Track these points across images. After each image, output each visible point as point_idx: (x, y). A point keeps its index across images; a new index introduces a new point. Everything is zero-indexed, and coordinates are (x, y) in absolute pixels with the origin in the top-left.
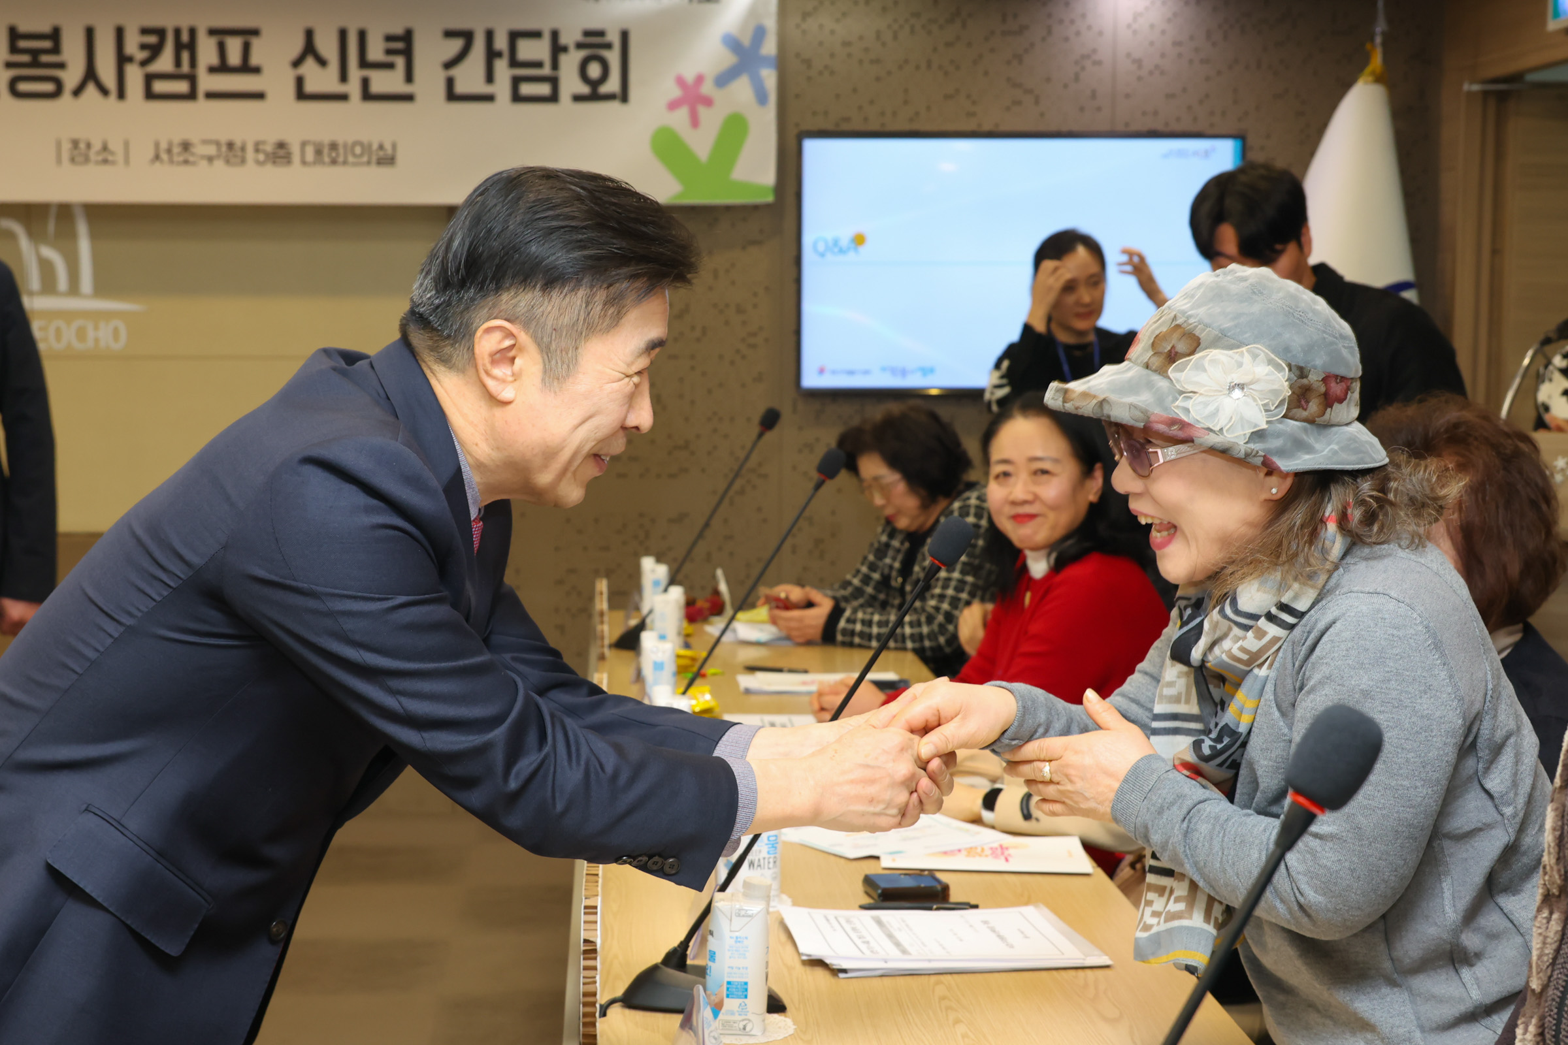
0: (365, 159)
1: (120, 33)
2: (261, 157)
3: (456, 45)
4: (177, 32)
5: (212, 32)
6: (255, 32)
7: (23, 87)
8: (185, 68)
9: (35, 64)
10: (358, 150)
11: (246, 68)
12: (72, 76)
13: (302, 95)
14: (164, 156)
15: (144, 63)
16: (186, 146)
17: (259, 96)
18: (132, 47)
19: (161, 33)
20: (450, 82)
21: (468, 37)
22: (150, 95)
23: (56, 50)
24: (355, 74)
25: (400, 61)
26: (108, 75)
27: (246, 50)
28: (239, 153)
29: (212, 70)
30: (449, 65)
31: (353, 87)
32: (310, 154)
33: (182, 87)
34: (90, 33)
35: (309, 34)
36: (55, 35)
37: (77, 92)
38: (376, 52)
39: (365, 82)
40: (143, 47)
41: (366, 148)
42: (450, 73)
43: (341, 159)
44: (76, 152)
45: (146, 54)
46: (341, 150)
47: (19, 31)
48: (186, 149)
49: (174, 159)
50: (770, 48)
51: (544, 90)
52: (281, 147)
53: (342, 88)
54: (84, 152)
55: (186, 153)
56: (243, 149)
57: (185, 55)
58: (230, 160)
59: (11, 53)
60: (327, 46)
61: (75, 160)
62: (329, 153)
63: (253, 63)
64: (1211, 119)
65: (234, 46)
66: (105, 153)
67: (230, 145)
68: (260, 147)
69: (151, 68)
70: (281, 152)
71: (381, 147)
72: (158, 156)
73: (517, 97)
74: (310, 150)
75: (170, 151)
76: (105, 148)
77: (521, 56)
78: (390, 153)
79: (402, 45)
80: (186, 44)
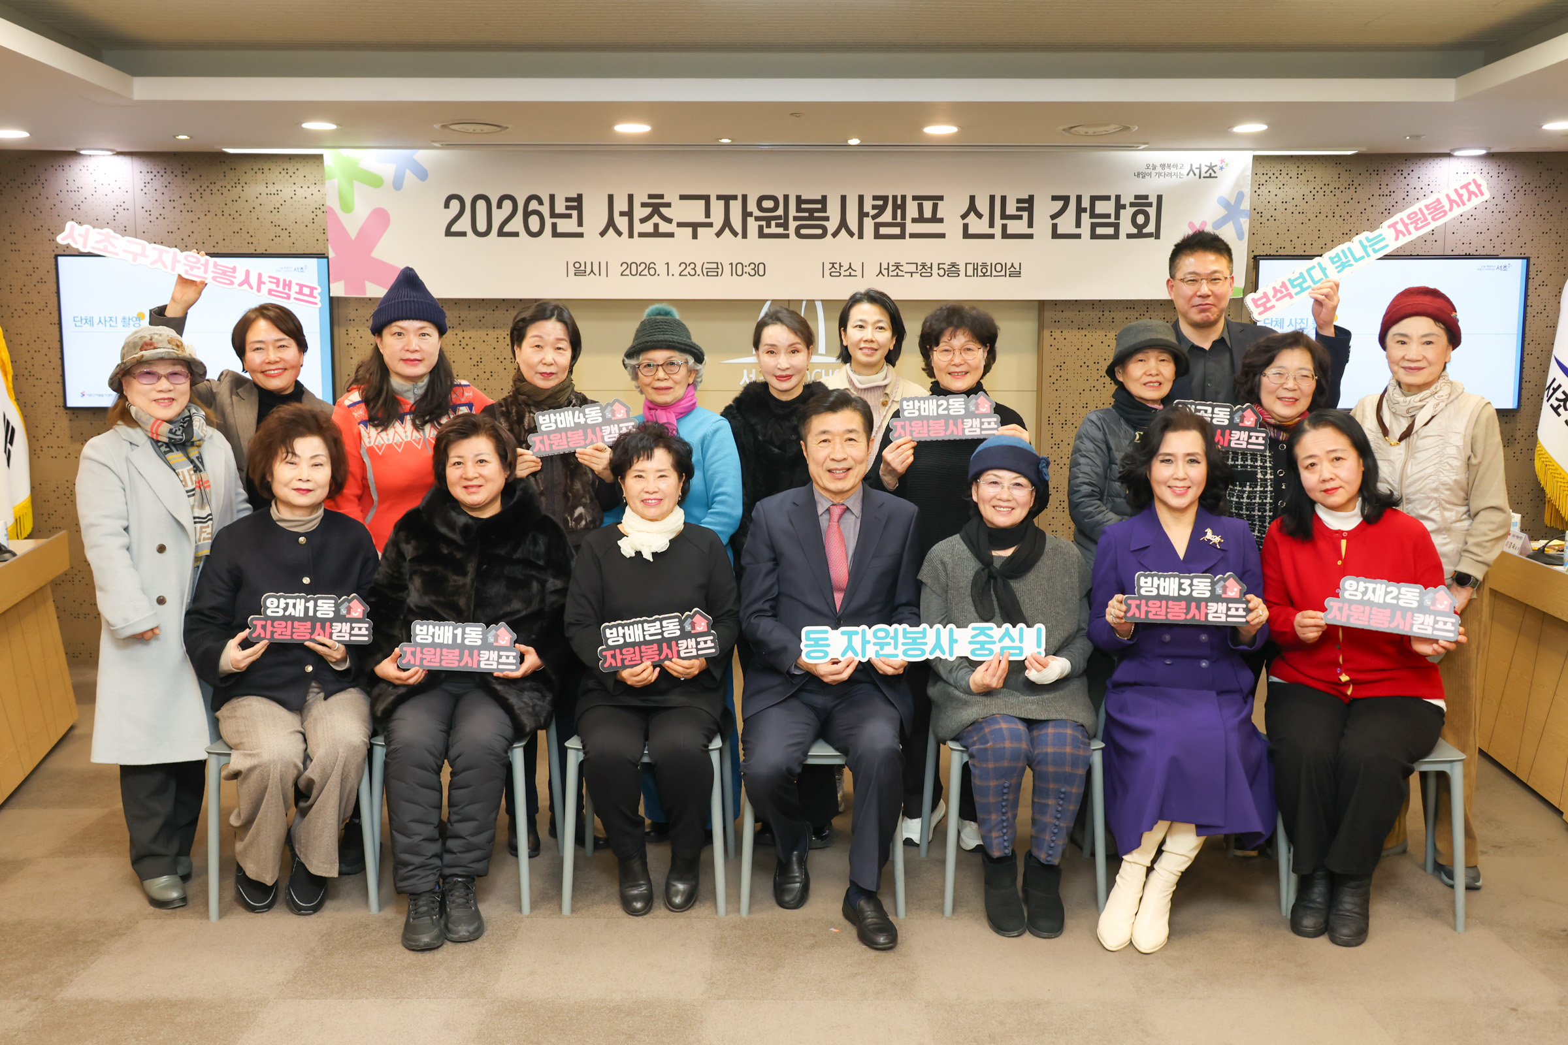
0: (1003, 273)
1: (861, 198)
2: (941, 272)
3: (1060, 204)
4: (895, 198)
5: (915, 198)
6: (941, 198)
7: (803, 231)
8: (899, 220)
9: (811, 218)
10: (999, 268)
11: (935, 219)
12: (832, 226)
13: (966, 235)
14: (885, 272)
15: (874, 217)
16: (898, 266)
17: (942, 236)
18: (867, 208)
19: (885, 199)
20: (1055, 226)
21: (1066, 199)
22: (877, 236)
23: (824, 210)
24: (998, 222)
25: (1025, 214)
26: (853, 223)
27: (935, 207)
28: (929, 270)
29: (914, 220)
30: (1053, 217)
31: (997, 231)
32: (970, 272)
33: (897, 231)
34: (843, 198)
35: (972, 198)
36: (823, 200)
37: (835, 235)
38: (1011, 209)
39: (1004, 227)
40: (874, 207)
41: (1004, 266)
42: (1055, 221)
43: (989, 273)
44: (833, 270)
45: (876, 211)
46: (989, 268)
47: (803, 198)
48: (897, 267)
49: (891, 274)
50: (1246, 205)
51: (1111, 231)
52: (953, 266)
53: (991, 231)
54: (838, 270)
55: (897, 270)
56: (931, 268)
57: (899, 211)
58: (923, 274)
59: (797, 212)
60: (983, 206)
61: (832, 274)
62: (981, 270)
63: (939, 216)
64: (1504, 247)
65: (928, 206)
66: (850, 270)
67: (924, 265)
68: (941, 266)
69: (878, 220)
70: (953, 269)
71: (1012, 266)
72: (881, 272)
73: (1094, 236)
74: (970, 268)
75: (888, 269)
76: (850, 267)
77: (1097, 211)
78: (1018, 270)
79: (1027, 205)
80: (900, 206)
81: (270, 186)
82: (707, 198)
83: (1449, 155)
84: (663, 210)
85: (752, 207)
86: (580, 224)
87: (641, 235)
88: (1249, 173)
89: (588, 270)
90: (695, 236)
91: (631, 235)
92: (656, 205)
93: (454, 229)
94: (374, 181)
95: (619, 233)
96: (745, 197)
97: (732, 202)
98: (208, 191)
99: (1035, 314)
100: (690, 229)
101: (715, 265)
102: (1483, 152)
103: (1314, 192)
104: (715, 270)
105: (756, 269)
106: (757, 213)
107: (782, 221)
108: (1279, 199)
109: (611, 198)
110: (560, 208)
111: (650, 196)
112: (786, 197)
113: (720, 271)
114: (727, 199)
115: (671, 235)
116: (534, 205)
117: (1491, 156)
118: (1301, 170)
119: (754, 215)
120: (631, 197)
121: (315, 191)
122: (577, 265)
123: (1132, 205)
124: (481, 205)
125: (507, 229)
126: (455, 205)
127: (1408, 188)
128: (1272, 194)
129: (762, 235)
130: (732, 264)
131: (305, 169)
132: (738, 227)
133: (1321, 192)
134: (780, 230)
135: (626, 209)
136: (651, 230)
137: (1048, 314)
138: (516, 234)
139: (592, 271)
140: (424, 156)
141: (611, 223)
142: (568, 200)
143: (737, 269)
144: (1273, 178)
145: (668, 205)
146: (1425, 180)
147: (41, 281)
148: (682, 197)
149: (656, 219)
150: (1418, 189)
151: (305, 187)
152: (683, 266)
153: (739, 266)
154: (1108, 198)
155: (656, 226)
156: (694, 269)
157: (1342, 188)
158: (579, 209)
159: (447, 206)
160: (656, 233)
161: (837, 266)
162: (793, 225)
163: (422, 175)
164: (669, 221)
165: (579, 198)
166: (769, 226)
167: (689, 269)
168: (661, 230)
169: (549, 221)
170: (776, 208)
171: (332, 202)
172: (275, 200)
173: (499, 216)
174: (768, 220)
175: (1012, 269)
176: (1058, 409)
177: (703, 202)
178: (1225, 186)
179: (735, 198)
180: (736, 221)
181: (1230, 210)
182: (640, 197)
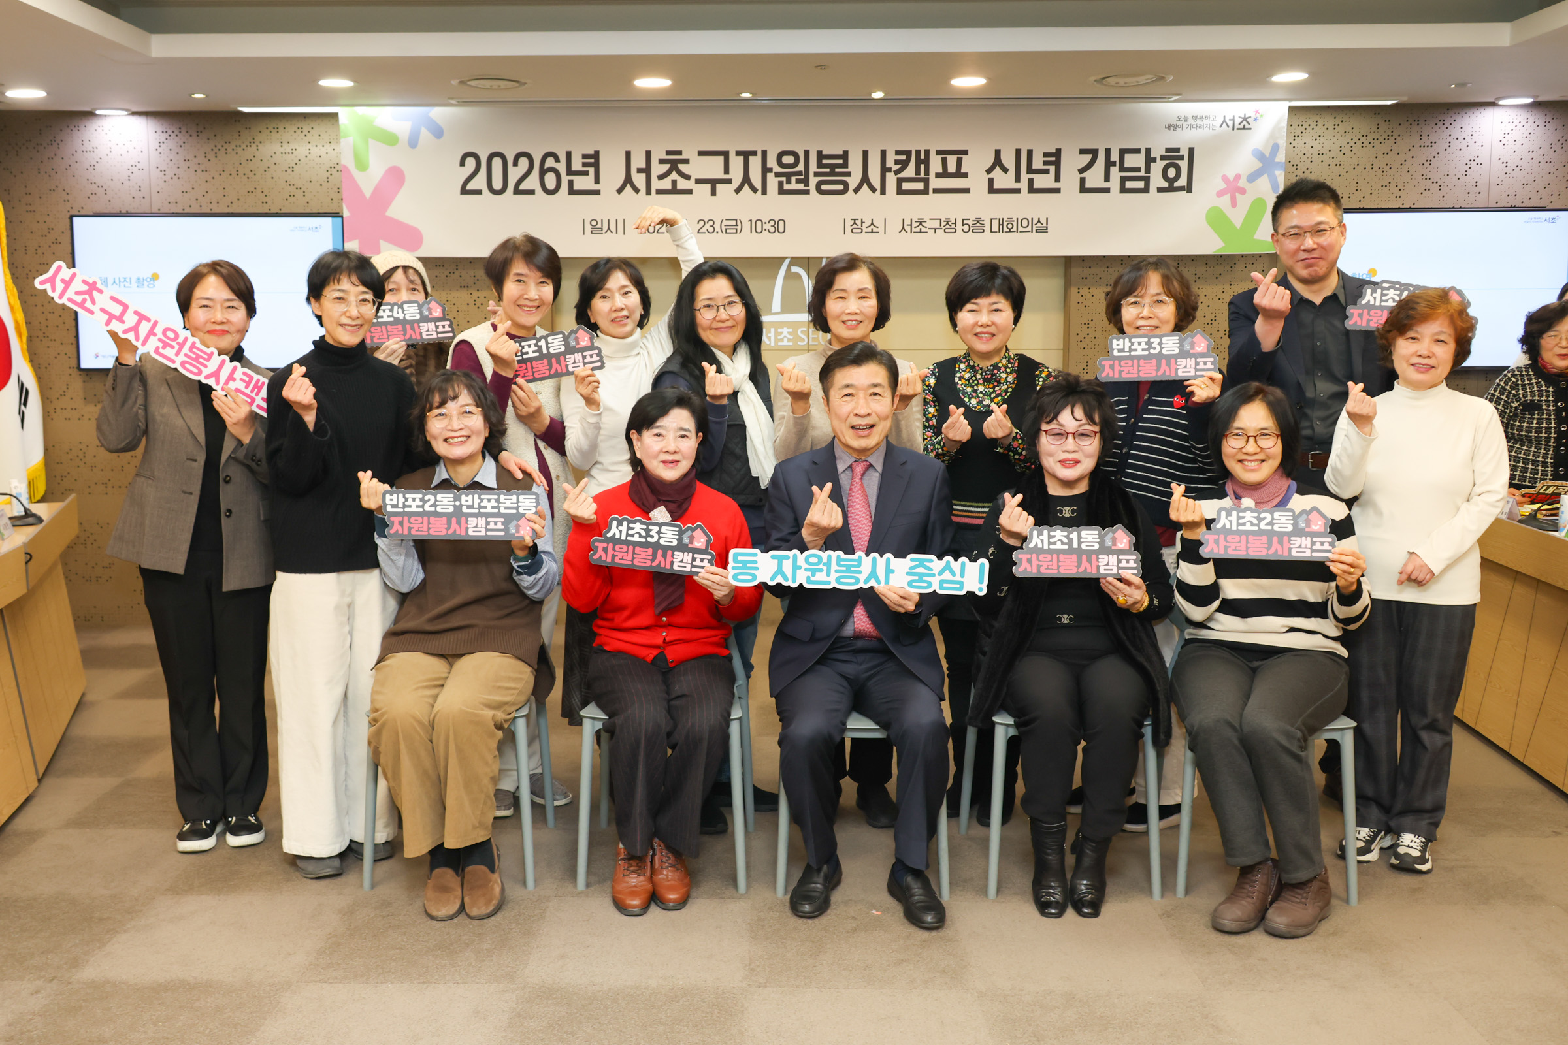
0: (1029, 228)
1: (883, 153)
2: (966, 228)
3: (1088, 157)
4: (918, 152)
5: (939, 153)
6: (965, 152)
7: (824, 187)
8: (922, 175)
9: (833, 173)
10: (1025, 223)
11: (959, 174)
12: (853, 181)
13: (992, 190)
14: (908, 228)
16: (921, 222)
17: (967, 191)
18: (890, 163)
19: (908, 153)
20: (1083, 181)
22: (900, 191)
23: (845, 165)
24: (1025, 177)
25: (1052, 168)
26: (875, 179)
27: (959, 163)
28: (953, 226)
29: (938, 175)
30: (1081, 171)
31: (1023, 185)
32: (995, 228)
33: (920, 186)
34: (865, 154)
35: (998, 152)
36: (845, 156)
37: (856, 190)
38: (1038, 163)
39: (1031, 181)
40: (897, 162)
41: (1030, 222)
42: (1083, 175)
43: (1015, 229)
44: (855, 226)
45: (899, 166)
46: (1015, 223)
47: (824, 153)
48: (921, 224)
49: (914, 230)
50: (1281, 157)
51: (1140, 185)
52: (978, 222)
53: (1017, 186)
54: (860, 226)
55: (921, 226)
56: (955, 224)
57: (922, 166)
58: (947, 230)
59: (818, 167)
60: (1008, 160)
61: (854, 231)
62: (1007, 226)
63: (963, 171)
64: (1552, 199)
65: (952, 161)
66: (872, 226)
67: (948, 221)
68: (965, 222)
69: (901, 175)
70: (978, 225)
71: (1039, 221)
72: (903, 228)
73: (1123, 190)
74: (995, 223)
75: (911, 225)
76: (872, 224)
77: (1127, 165)
78: (1045, 225)
79: (1054, 159)
80: (923, 160)
81: (285, 145)
82: (725, 154)
83: (1493, 104)
84: (681, 167)
85: (772, 162)
86: (597, 181)
87: (659, 192)
88: (1284, 124)
89: (605, 228)
90: (713, 193)
91: (649, 193)
92: (674, 161)
93: (470, 187)
94: (389, 139)
95: (637, 190)
96: (764, 153)
97: (751, 158)
98: (223, 150)
99: (1061, 271)
100: (708, 186)
101: (734, 223)
102: (1530, 100)
103: (1352, 143)
104: (733, 227)
105: (776, 226)
106: (777, 169)
107: (803, 177)
108: (1315, 151)
109: (628, 154)
110: (577, 165)
111: (669, 153)
112: (807, 153)
113: (739, 228)
114: (746, 155)
115: (689, 192)
116: (550, 162)
117: (1537, 105)
118: (1338, 121)
119: (774, 171)
120: (648, 154)
121: (330, 150)
122: (594, 223)
123: (1163, 158)
124: (497, 163)
125: (522, 187)
126: (470, 162)
127: (1450, 139)
128: (1308, 146)
129: (782, 191)
130: (751, 221)
131: (319, 128)
132: (758, 184)
133: (1359, 143)
134: (801, 186)
135: (643, 165)
136: (669, 186)
137: (1075, 271)
138: (532, 192)
139: (609, 229)
140: (438, 113)
141: (628, 180)
142: (584, 157)
143: (757, 226)
144: (1309, 129)
145: (686, 161)
146: (1468, 130)
147: (57, 242)
148: (701, 153)
149: (674, 176)
150: (1461, 139)
151: (320, 146)
152: (702, 223)
153: (759, 223)
154: (1137, 151)
155: (674, 182)
156: (712, 226)
157: (1381, 139)
158: (596, 165)
159: (462, 163)
160: (674, 190)
161: (859, 222)
162: (813, 181)
163: (438, 132)
164: (688, 177)
165: (596, 155)
166: (789, 182)
167: (707, 226)
168: (679, 187)
169: (565, 179)
170: (796, 164)
171: (347, 161)
172: (290, 160)
173: (514, 174)
174: (788, 176)
175: (1039, 225)
176: (1086, 368)
177: (721, 158)
178: (1258, 138)
179: (754, 153)
180: (756, 177)
181: (1265, 161)
182: (658, 154)
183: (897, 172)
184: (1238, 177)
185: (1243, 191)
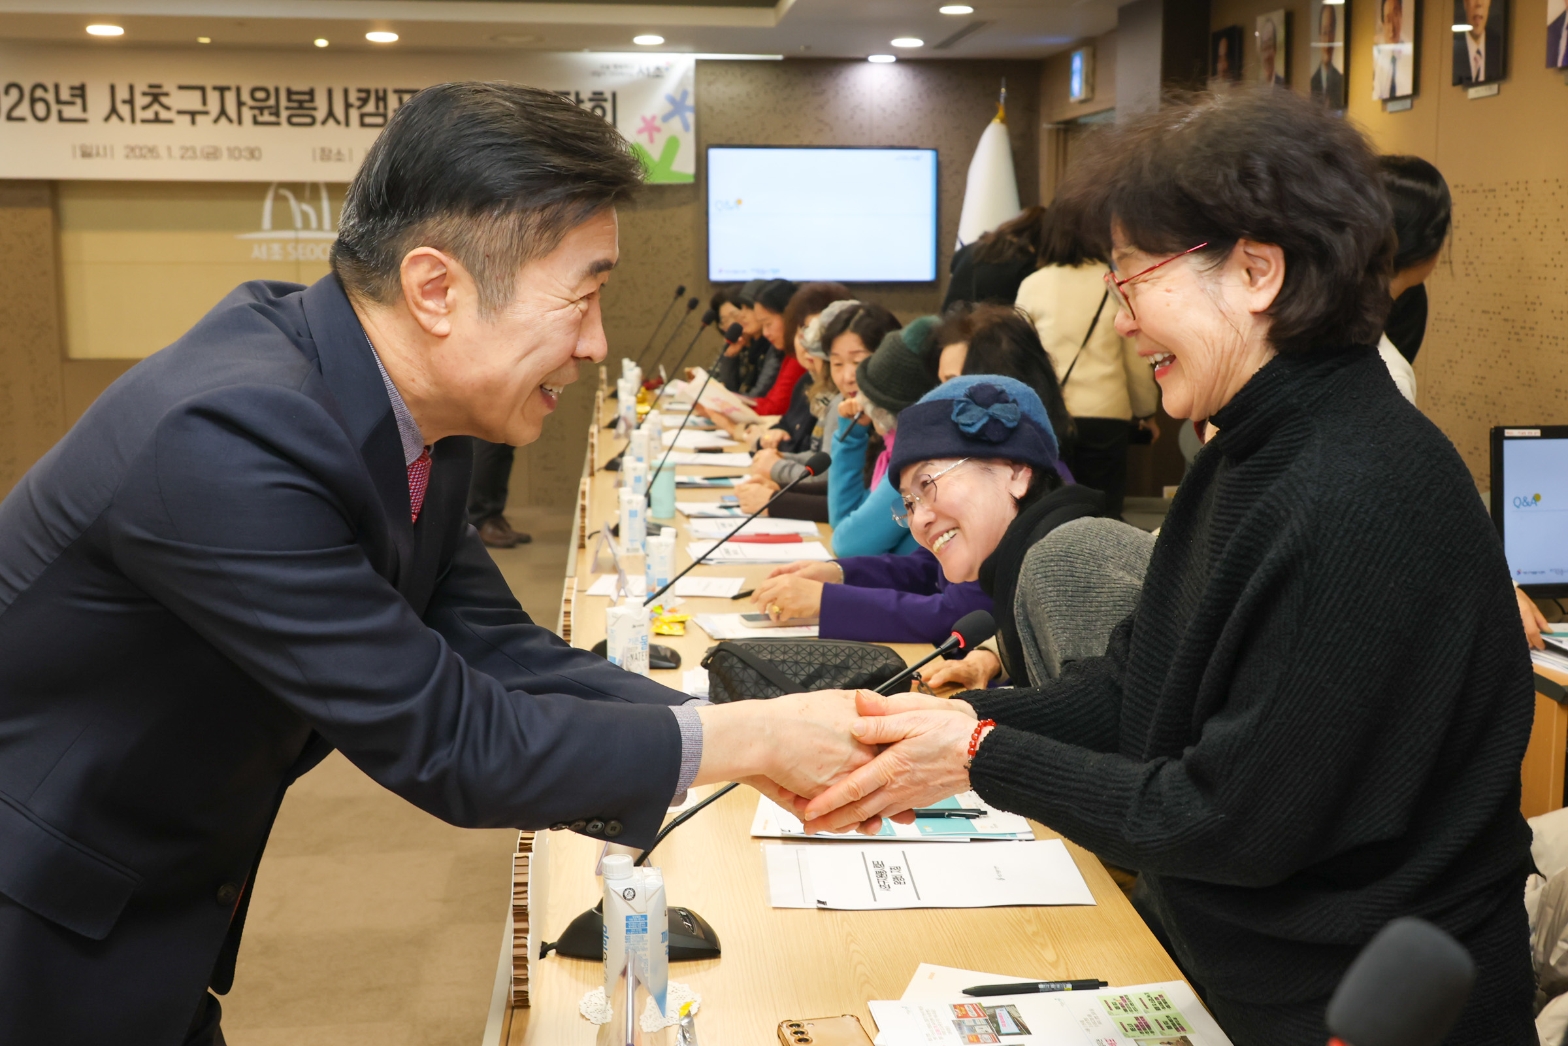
1: (346, 92)
4: (377, 92)
5: (396, 91)
7: (295, 120)
8: (381, 110)
9: (301, 108)
12: (321, 114)
18: (353, 98)
19: (368, 92)
22: (363, 124)
23: (312, 100)
26: (339, 111)
34: (330, 93)
36: (311, 93)
37: (324, 122)
40: (359, 99)
44: (321, 156)
45: (360, 102)
47: (293, 89)
50: (690, 101)
54: (325, 157)
57: (382, 103)
59: (287, 102)
61: (320, 160)
66: (339, 155)
69: (363, 110)
76: (339, 152)
80: (382, 98)
83: (863, 61)
84: (164, 100)
85: (245, 97)
86: (84, 109)
87: (144, 121)
88: (691, 74)
89: (94, 153)
90: (193, 122)
91: (133, 120)
92: (156, 95)
95: (121, 119)
96: (238, 90)
97: (227, 93)
100: (189, 117)
101: (210, 151)
102: (894, 59)
104: (213, 154)
105: (249, 154)
106: (251, 103)
107: (274, 110)
109: (113, 88)
110: (65, 95)
111: (151, 86)
112: (277, 90)
113: (215, 156)
114: (222, 90)
115: (170, 122)
116: (39, 92)
117: (902, 62)
119: (248, 104)
120: (131, 88)
122: (83, 148)
123: (591, 100)
125: (16, 113)
129: (256, 123)
130: (229, 148)
132: (233, 116)
134: (273, 119)
135: (127, 97)
136: (152, 117)
138: (23, 119)
139: (98, 153)
141: (114, 110)
142: (72, 88)
143: (235, 153)
145: (166, 94)
148: (181, 88)
149: (156, 107)
152: (181, 151)
153: (236, 150)
155: (157, 114)
156: (191, 153)
158: (83, 96)
160: (157, 120)
161: (324, 153)
162: (284, 114)
164: (168, 108)
165: (82, 88)
166: (262, 114)
167: (188, 153)
168: (161, 117)
169: (54, 108)
170: (267, 98)
173: (10, 102)
174: (261, 110)
177: (199, 92)
178: (669, 85)
179: (228, 88)
180: (231, 109)
181: (676, 105)
182: (140, 88)
183: (360, 108)
184: (654, 118)
185: (658, 130)
